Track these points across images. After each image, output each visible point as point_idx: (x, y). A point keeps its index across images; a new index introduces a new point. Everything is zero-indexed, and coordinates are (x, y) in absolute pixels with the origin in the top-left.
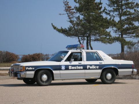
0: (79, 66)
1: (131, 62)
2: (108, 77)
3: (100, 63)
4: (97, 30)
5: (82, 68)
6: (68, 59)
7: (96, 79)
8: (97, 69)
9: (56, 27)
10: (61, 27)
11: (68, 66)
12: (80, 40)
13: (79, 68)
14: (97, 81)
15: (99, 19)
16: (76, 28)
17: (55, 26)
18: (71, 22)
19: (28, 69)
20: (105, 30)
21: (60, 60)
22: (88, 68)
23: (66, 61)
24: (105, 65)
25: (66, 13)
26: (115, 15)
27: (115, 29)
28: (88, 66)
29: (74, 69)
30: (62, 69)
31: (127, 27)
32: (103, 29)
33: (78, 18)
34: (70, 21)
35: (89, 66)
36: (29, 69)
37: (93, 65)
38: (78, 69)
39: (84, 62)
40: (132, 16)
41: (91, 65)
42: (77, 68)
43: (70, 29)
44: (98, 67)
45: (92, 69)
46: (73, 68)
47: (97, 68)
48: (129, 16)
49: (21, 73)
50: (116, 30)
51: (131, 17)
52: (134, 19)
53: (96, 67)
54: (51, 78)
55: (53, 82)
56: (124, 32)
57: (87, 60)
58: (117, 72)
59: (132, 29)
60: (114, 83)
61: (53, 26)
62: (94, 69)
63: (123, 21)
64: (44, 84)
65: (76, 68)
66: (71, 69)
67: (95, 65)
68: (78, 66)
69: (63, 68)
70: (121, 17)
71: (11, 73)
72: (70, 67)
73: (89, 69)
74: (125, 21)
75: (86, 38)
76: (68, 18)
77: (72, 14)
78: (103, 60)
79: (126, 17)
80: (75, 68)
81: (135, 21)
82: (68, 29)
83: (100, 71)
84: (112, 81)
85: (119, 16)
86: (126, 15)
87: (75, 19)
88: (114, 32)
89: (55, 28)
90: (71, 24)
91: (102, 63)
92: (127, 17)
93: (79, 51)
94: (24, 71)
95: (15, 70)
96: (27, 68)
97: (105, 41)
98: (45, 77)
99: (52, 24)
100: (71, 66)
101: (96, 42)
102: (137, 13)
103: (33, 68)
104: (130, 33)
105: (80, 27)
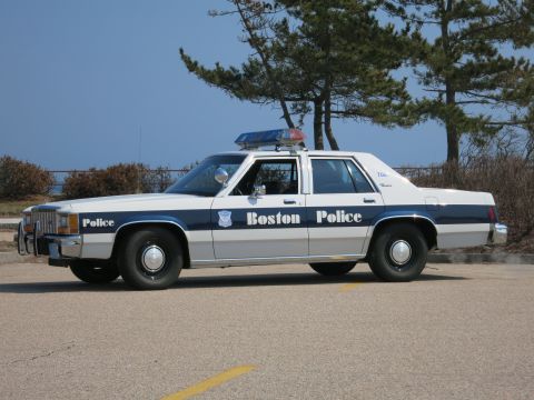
0: (284, 211)
1: (485, 199)
2: (399, 253)
3: (365, 201)
4: (353, 75)
5: (298, 221)
6: (245, 188)
7: (352, 264)
8: (353, 224)
9: (196, 63)
10: (217, 64)
11: (244, 212)
12: (290, 111)
13: (286, 219)
14: (352, 271)
15: (362, 30)
16: (273, 65)
17: (193, 60)
18: (255, 42)
19: (89, 225)
20: (386, 74)
21: (212, 191)
22: (319, 220)
23: (235, 193)
24: (385, 207)
25: (235, 8)
26: (423, 18)
27: (423, 69)
28: (319, 213)
29: (267, 226)
30: (220, 224)
31: (470, 64)
32: (377, 72)
33: (282, 28)
34: (249, 40)
35: (325, 213)
36: (93, 224)
37: (340, 208)
38: (283, 225)
39: (306, 198)
40: (490, 20)
41: (331, 210)
42: (279, 222)
43: (251, 70)
44: (357, 217)
45: (336, 224)
46: (263, 220)
47: (356, 220)
48: (477, 20)
49: (63, 240)
50: (429, 75)
51: (485, 25)
52: (497, 32)
53: (351, 218)
54: (180, 259)
55: (185, 274)
56: (459, 80)
57: (318, 189)
58: (431, 236)
59: (489, 69)
60: (418, 277)
61: (187, 60)
62: (345, 224)
63: (454, 37)
64: (152, 281)
65: (276, 219)
66: (255, 223)
67: (348, 210)
68: (282, 214)
69: (225, 220)
70: (447, 23)
71: (26, 239)
72: (251, 218)
73: (325, 223)
74: (462, 38)
75: (311, 104)
76: (242, 26)
77: (258, 14)
78: (378, 191)
79: (466, 25)
80: (271, 219)
81: (502, 39)
82: (242, 72)
83: (366, 232)
84: (412, 271)
85: (440, 20)
86: (466, 15)
87: (270, 34)
88: (420, 83)
89: (192, 66)
90: (255, 51)
91: (373, 201)
92: (471, 25)
93: (284, 154)
94: (74, 231)
95: (41, 228)
96: (86, 222)
97: (384, 117)
98: (154, 255)
99: (181, 51)
100: (255, 215)
101: (350, 120)
102: (509, 8)
103: (111, 223)
104: (480, 86)
105: (287, 63)
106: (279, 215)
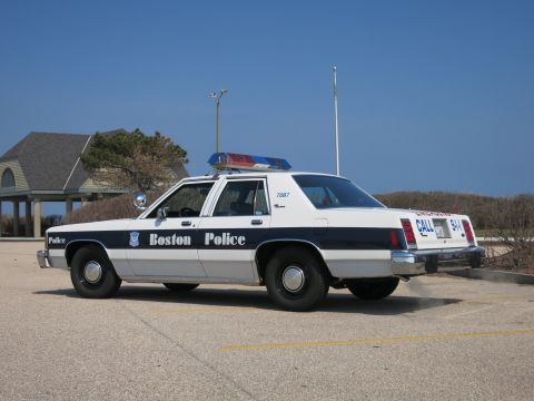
0: (180, 233)
3: (253, 223)
5: (189, 243)
19: (52, 242)
22: (207, 243)
24: (269, 229)
28: (207, 235)
29: (164, 247)
30: (131, 244)
35: (212, 235)
36: (55, 241)
42: (174, 243)
44: (241, 239)
46: (162, 241)
47: (240, 243)
53: (235, 241)
62: (230, 247)
65: (171, 241)
66: (155, 243)
68: (177, 236)
69: (134, 240)
72: (153, 239)
73: (212, 246)
80: (167, 241)
83: (249, 255)
91: (260, 223)
96: (50, 239)
100: (156, 236)
103: (63, 241)
106: (174, 237)
